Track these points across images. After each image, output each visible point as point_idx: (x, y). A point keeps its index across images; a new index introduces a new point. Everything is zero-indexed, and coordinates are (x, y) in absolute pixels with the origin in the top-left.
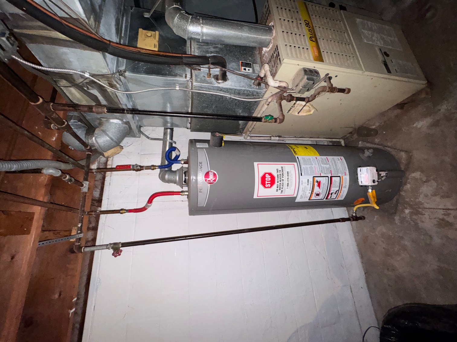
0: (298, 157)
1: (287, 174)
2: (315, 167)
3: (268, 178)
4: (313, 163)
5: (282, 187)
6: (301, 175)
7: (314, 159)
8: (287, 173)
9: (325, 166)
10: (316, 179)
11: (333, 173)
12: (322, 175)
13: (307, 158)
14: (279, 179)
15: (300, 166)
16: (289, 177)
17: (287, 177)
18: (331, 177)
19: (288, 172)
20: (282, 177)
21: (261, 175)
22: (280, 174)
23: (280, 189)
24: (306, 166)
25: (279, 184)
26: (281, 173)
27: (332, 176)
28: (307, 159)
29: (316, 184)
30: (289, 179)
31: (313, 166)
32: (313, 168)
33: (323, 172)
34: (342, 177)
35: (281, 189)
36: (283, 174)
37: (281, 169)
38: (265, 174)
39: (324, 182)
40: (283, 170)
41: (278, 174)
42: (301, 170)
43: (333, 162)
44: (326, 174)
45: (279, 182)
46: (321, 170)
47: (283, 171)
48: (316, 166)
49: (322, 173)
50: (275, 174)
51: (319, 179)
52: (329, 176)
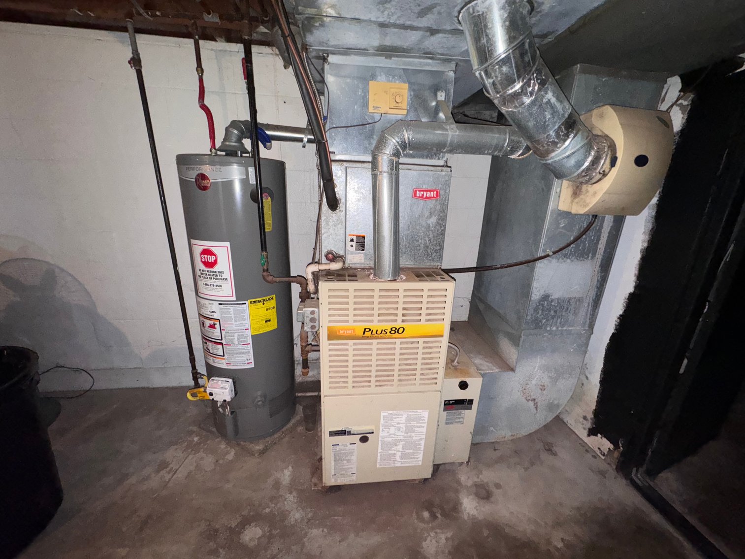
0: (245, 304)
1: (218, 284)
2: (232, 324)
3: (211, 259)
4: (237, 323)
5: (204, 276)
6: (219, 304)
7: (244, 326)
8: (220, 284)
9: (236, 339)
10: (218, 323)
11: (228, 347)
12: (222, 331)
13: (246, 317)
14: (211, 274)
15: (232, 304)
16: (215, 287)
17: (215, 285)
18: (222, 344)
19: (221, 286)
20: (214, 277)
21: (214, 250)
22: (217, 275)
23: (201, 274)
24: (232, 312)
25: (206, 273)
26: (219, 277)
27: (224, 346)
28: (244, 316)
29: (212, 322)
30: (213, 287)
31: (233, 322)
32: (231, 321)
33: (227, 334)
34: (224, 359)
35: (201, 276)
36: (217, 279)
37: (223, 277)
38: (215, 255)
39: (215, 334)
40: (223, 279)
41: (217, 272)
42: (226, 304)
43: (243, 351)
44: (225, 337)
45: (208, 273)
46: (230, 331)
47: (221, 279)
48: (234, 326)
49: (226, 332)
50: (216, 268)
51: (217, 326)
52: (223, 342)
